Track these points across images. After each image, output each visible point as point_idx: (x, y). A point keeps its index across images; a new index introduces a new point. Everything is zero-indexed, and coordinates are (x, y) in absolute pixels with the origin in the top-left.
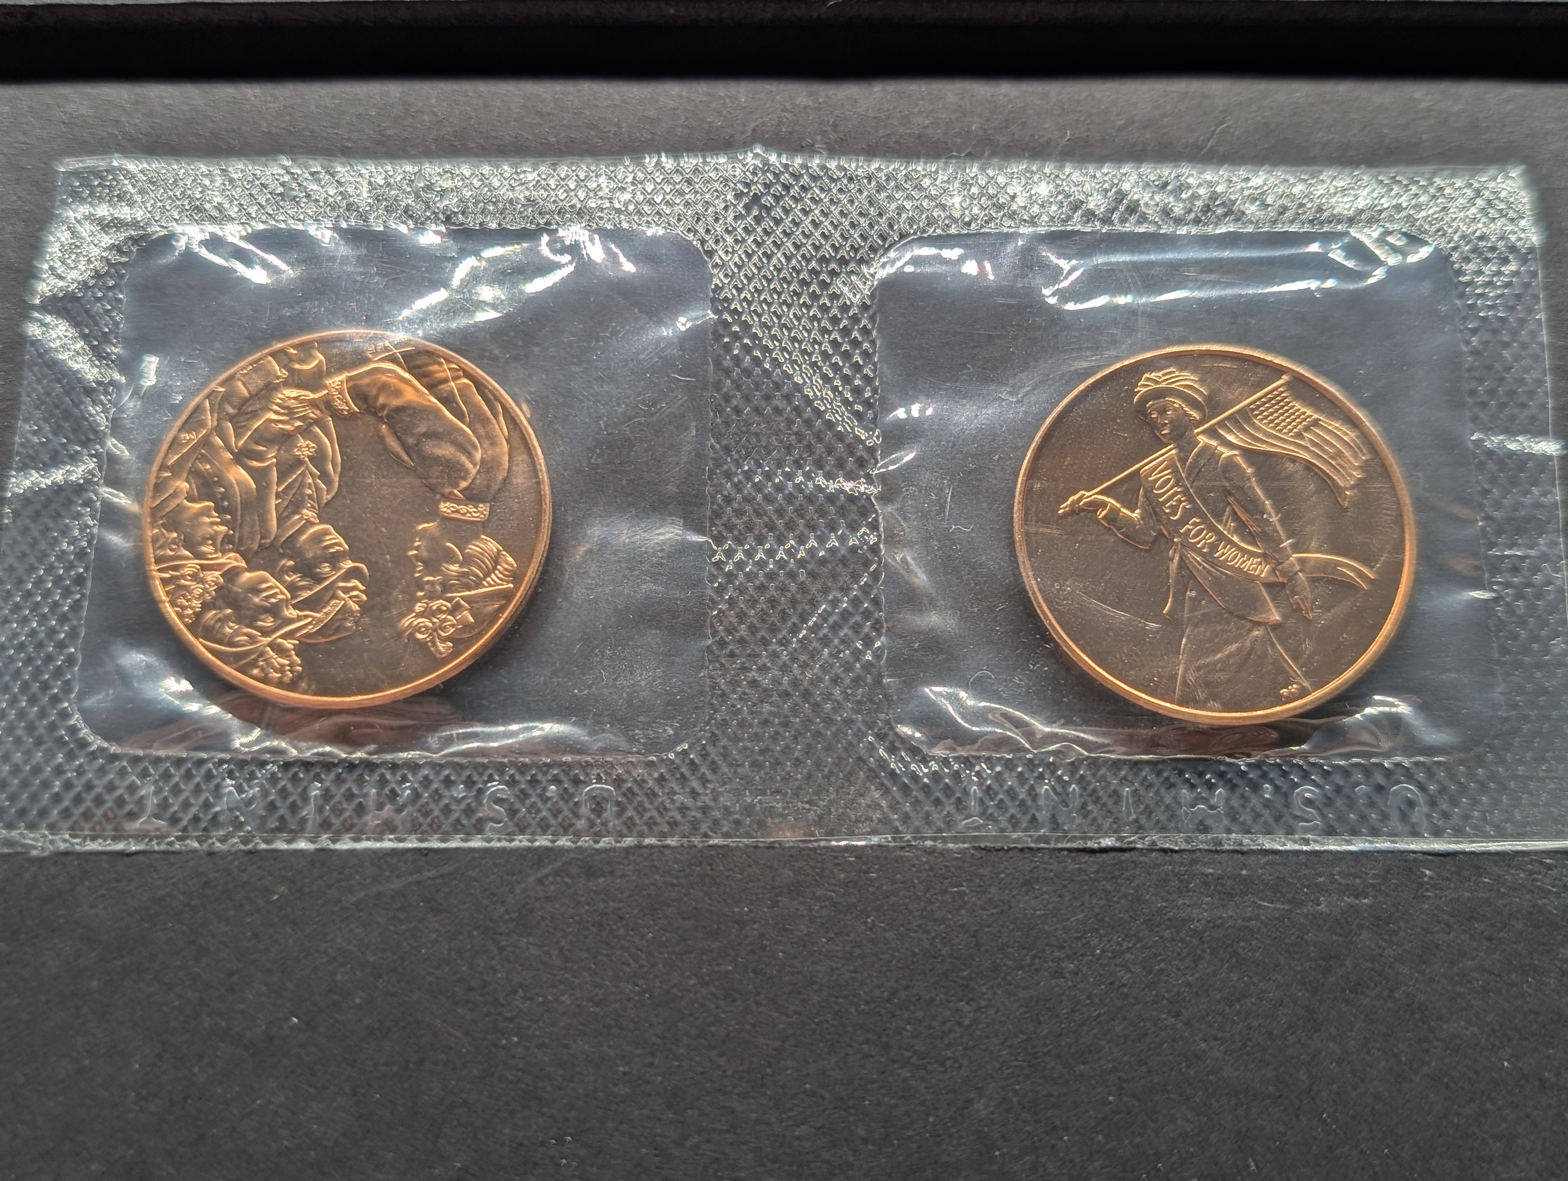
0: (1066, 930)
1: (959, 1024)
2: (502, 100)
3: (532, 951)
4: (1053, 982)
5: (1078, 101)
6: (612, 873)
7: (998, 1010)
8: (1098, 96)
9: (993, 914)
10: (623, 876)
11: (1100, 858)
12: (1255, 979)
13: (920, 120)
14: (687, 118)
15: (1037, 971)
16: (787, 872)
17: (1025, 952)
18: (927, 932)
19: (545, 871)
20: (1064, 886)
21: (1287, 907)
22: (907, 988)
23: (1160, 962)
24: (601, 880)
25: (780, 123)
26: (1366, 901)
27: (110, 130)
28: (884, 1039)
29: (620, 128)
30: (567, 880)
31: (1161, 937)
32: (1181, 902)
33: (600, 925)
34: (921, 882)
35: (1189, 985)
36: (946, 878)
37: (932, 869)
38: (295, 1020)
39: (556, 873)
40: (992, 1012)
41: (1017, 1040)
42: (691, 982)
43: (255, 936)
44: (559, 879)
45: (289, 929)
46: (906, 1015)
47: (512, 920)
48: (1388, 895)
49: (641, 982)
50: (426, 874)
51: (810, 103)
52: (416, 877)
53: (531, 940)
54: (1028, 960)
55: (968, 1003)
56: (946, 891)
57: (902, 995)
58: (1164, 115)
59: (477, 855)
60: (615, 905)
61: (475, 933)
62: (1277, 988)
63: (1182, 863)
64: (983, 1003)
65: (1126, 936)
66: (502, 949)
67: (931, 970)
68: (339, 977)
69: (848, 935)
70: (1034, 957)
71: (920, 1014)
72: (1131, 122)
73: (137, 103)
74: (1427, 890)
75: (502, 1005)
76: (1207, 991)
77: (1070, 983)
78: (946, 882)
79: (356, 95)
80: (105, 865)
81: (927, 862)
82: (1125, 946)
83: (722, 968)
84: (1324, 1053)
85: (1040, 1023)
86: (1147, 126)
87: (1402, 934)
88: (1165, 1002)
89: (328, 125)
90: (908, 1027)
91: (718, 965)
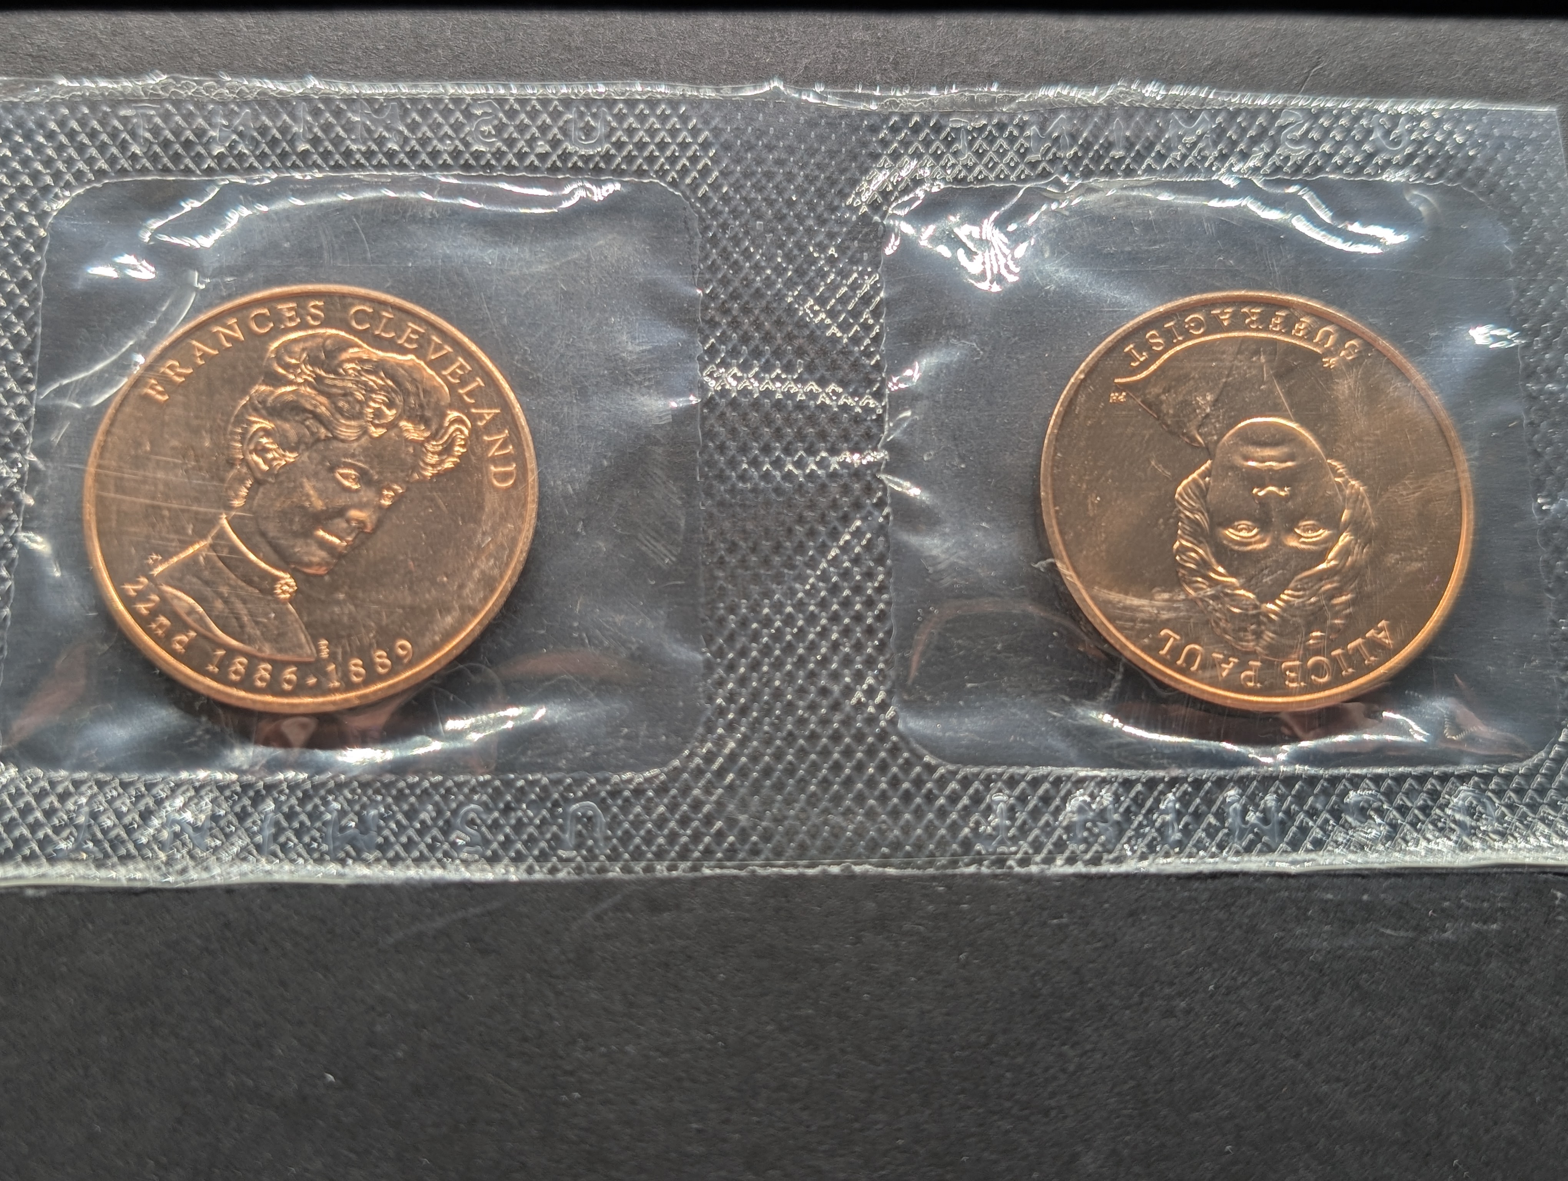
0: (1177, 964)
1: (1064, 1071)
2: (525, 31)
3: (593, 996)
4: (1164, 1023)
5: (1161, 39)
6: (678, 907)
7: (1105, 1055)
8: (1183, 33)
9: (1096, 949)
10: (690, 910)
11: (1212, 885)
12: (1380, 1013)
13: (988, 57)
14: (732, 54)
15: (1146, 1010)
16: (871, 905)
17: (1132, 990)
18: (1025, 969)
19: (604, 905)
20: (1174, 917)
21: (1411, 934)
22: (1005, 1031)
23: (1277, 998)
24: (666, 915)
25: (835, 60)
26: (1495, 926)
27: (84, 65)
28: (982, 1088)
29: (658, 64)
30: (630, 916)
31: (1279, 971)
32: (1298, 931)
33: (667, 965)
34: (1018, 914)
35: (1309, 1022)
36: (1044, 909)
37: (1029, 899)
38: (330, 1078)
39: (617, 908)
40: (1098, 1056)
41: (1126, 1087)
42: (769, 1028)
43: (283, 984)
44: (619, 914)
45: (320, 976)
46: (1005, 1061)
47: (569, 961)
48: (1517, 919)
49: (713, 1029)
50: (472, 910)
51: (868, 38)
52: (461, 914)
53: (592, 983)
54: (1136, 998)
55: (1072, 1047)
56: (1044, 924)
57: (1001, 1039)
58: (1253, 56)
59: (528, 889)
60: (681, 943)
61: (528, 976)
62: (1403, 1024)
63: (1298, 889)
64: (1088, 1047)
65: (1241, 970)
66: (558, 994)
67: (1031, 1012)
68: (378, 1028)
69: (939, 973)
70: (1142, 995)
71: (1020, 1060)
72: (1218, 62)
73: (114, 34)
74: (1559, 914)
75: (561, 1058)
76: (1328, 1028)
77: (1182, 1023)
78: (1045, 914)
79: (362, 26)
80: (110, 905)
81: (1024, 892)
82: (1240, 980)
83: (803, 1012)
84: (1453, 1094)
85: (1151, 1067)
86: (1235, 68)
87: (1533, 962)
88: (1283, 1042)
89: (331, 59)
90: (1008, 1075)
91: (798, 1008)
